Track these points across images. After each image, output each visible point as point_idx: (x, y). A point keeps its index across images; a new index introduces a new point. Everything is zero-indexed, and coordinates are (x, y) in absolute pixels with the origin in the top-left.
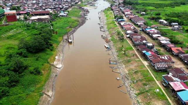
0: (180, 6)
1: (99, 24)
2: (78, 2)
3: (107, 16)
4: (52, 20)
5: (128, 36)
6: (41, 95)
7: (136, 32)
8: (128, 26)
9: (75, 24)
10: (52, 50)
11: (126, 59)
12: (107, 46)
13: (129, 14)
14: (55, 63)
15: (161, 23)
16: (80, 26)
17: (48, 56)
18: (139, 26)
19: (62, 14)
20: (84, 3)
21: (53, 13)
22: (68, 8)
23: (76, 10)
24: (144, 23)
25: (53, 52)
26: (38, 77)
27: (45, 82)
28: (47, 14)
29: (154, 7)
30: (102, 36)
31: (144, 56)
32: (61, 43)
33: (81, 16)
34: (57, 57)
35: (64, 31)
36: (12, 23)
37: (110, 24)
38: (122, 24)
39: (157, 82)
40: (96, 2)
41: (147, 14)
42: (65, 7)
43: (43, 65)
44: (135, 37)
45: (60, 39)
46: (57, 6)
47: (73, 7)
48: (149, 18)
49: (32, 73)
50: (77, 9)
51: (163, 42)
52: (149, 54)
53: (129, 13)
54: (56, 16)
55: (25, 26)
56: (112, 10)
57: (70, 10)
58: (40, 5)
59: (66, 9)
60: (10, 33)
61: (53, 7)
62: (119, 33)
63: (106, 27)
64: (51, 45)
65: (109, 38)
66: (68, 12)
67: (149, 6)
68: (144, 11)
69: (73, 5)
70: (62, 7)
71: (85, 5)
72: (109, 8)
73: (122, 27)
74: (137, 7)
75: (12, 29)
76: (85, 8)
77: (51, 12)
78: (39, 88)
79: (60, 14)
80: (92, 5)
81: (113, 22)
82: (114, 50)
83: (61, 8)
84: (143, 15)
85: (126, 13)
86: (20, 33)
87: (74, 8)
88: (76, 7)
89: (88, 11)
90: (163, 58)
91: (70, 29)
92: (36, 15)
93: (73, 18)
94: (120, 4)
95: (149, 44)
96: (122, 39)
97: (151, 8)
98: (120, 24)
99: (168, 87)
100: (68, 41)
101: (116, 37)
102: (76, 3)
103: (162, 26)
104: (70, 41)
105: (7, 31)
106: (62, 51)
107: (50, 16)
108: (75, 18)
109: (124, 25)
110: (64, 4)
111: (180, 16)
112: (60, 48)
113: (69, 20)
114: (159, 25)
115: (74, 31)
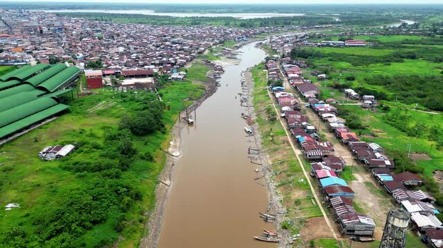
0: (403, 62)
1: (241, 95)
2: (204, 51)
3: (255, 81)
4: (158, 86)
5: (283, 115)
6: (157, 183)
7: (297, 109)
8: (287, 100)
9: (198, 94)
10: (164, 133)
11: (273, 147)
12: (248, 130)
13: (295, 78)
14: (170, 150)
15: (348, 95)
16: (206, 98)
17: (158, 141)
18: (306, 100)
19: (175, 75)
20: (216, 52)
21: (160, 73)
22: (185, 64)
23: (199, 66)
24: (316, 95)
25: (165, 136)
26: (149, 164)
27: (160, 171)
28: (150, 76)
29: (350, 62)
30: (243, 114)
31: (297, 142)
32: (177, 124)
33: (208, 80)
34: (171, 143)
35: (180, 105)
36: (97, 91)
37: (260, 94)
38: (278, 95)
39: (305, 172)
40: (239, 50)
41: (330, 78)
42: (179, 61)
43: (154, 151)
44: (292, 116)
45: (175, 117)
46: (164, 59)
47: (194, 61)
48: (329, 86)
49: (142, 158)
50: (202, 64)
51: (332, 125)
52: (303, 139)
53: (296, 75)
54: (165, 79)
55: (117, 96)
56: (267, 68)
57: (188, 66)
58: (134, 56)
59: (182, 65)
60: (100, 107)
61: (157, 62)
62: (269, 111)
63: (251, 99)
64: (163, 126)
65: (254, 118)
66: (186, 72)
67: (341, 60)
68: (325, 73)
69: (194, 57)
70: (173, 62)
71: (217, 57)
72: (262, 63)
73: (277, 100)
74: (317, 62)
75: (100, 100)
76: (217, 62)
77: (156, 71)
78: (153, 176)
79: (173, 76)
80: (232, 57)
81: (265, 92)
82: (258, 135)
83: (173, 65)
84: (322, 79)
85: (291, 75)
86: (113, 107)
87: (197, 63)
88: (199, 60)
89: (222, 70)
90: (321, 144)
91: (190, 102)
92: (131, 77)
93: (196, 84)
94: (283, 56)
95: (309, 128)
96: (273, 120)
97: (344, 65)
98: (274, 95)
99: (315, 177)
100: (188, 121)
101: (265, 117)
102: (200, 53)
103: (348, 100)
104: (190, 120)
105: (93, 104)
106: (179, 135)
107: (154, 79)
108: (199, 83)
109: (280, 97)
110: (177, 54)
111: (389, 83)
112: (175, 131)
113: (188, 86)
114: (344, 98)
115: (197, 106)
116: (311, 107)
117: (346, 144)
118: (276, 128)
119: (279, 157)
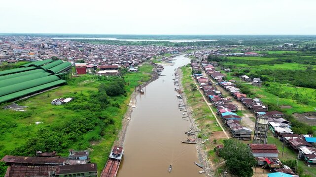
0: (282, 64)
1: (174, 80)
2: (151, 58)
3: (184, 73)
4: (122, 74)
5: (201, 88)
7: (210, 84)
8: (203, 80)
9: (147, 79)
10: (126, 96)
11: (194, 103)
12: (178, 96)
13: (210, 70)
14: (130, 104)
15: (244, 79)
16: (152, 81)
17: (123, 99)
18: (216, 81)
19: (132, 69)
20: (158, 59)
21: (122, 68)
22: (138, 64)
23: (148, 66)
24: (223, 78)
25: (126, 98)
26: (119, 109)
27: (124, 113)
28: (115, 69)
29: (247, 64)
30: (175, 89)
31: (210, 100)
32: (134, 93)
33: (153, 72)
34: (131, 101)
35: (135, 84)
36: (83, 75)
37: (186, 79)
38: (198, 78)
39: (213, 113)
40: (174, 58)
41: (233, 71)
42: (134, 62)
43: (121, 104)
44: (206, 87)
45: (132, 89)
46: (125, 61)
47: (144, 63)
48: (232, 75)
49: (113, 106)
50: (149, 65)
51: (231, 91)
52: (212, 97)
53: (211, 69)
54: (126, 71)
55: (95, 78)
56: (192, 66)
57: (140, 65)
58: (105, 60)
59: (136, 65)
60: (85, 82)
61: (120, 62)
62: (192, 85)
63: (181, 83)
64: (125, 92)
65: (183, 90)
66: (139, 67)
67: (241, 63)
68: (230, 68)
69: (143, 61)
70: (131, 62)
71: (159, 61)
72: (189, 64)
73: (197, 81)
74: (225, 64)
75: (85, 79)
76: (159, 64)
77: (119, 67)
78: (120, 115)
79: (131, 69)
80: (169, 61)
81: (190, 77)
82: (185, 98)
83: (130, 64)
84: (227, 71)
85: (207, 69)
86: (94, 83)
87: (146, 64)
88: (147, 63)
89: (162, 68)
90: (224, 99)
91: (142, 82)
92: (104, 69)
93: (144, 74)
94: (203, 60)
95: (216, 92)
96: (195, 90)
97: (243, 65)
98: (196, 78)
99: (219, 114)
100: (140, 92)
101: (190, 89)
102: (147, 59)
103: (243, 81)
104: (142, 91)
105: (81, 81)
106: (135, 98)
107: (119, 71)
108: (147, 74)
109: (200, 79)
110: (133, 59)
111: (271, 73)
112: (132, 96)
113: (140, 75)
114: (240, 81)
115: (145, 85)
116: (219, 84)
117: (240, 101)
118: (196, 94)
119: (198, 107)
